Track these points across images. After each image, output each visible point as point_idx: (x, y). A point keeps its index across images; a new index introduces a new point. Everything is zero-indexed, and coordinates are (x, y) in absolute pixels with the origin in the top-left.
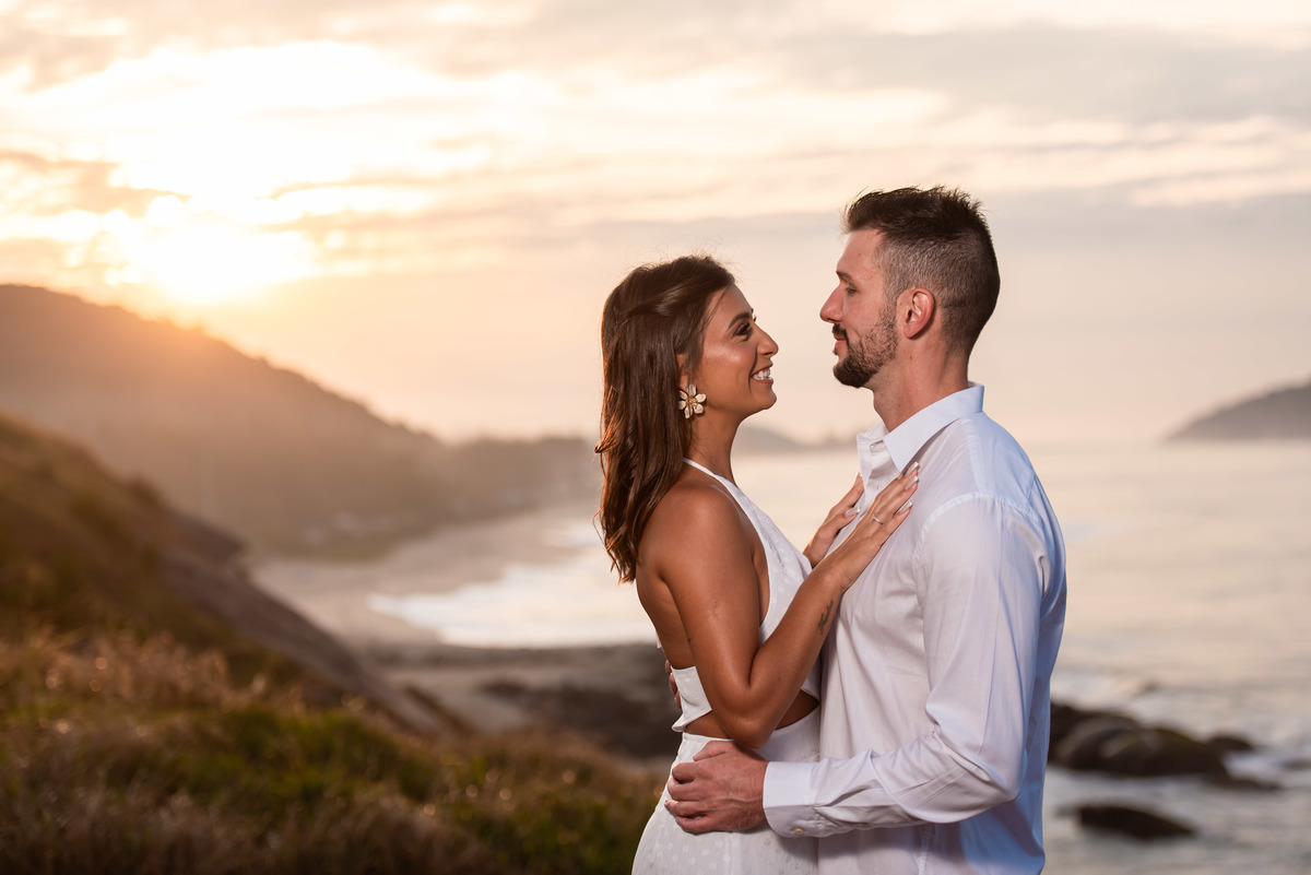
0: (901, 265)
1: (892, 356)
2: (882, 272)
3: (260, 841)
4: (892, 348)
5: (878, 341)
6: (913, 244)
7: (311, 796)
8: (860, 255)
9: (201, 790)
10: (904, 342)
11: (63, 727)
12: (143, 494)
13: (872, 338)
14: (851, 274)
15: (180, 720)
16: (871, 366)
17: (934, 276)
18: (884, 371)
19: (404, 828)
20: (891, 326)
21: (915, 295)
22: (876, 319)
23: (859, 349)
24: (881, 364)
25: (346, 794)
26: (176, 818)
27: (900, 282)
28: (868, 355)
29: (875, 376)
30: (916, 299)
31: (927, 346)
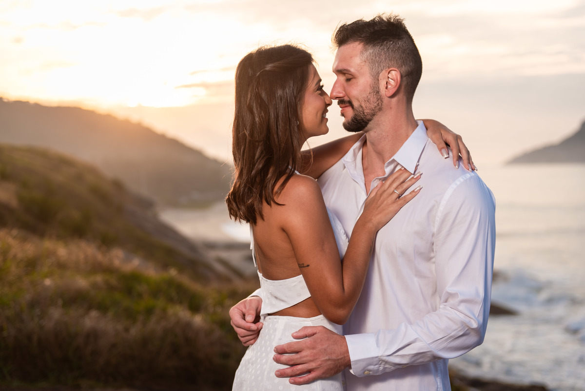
0: (377, 58)
1: (380, 109)
2: (367, 64)
3: (127, 330)
4: (380, 104)
5: (372, 102)
6: (382, 45)
7: (149, 311)
8: (351, 57)
9: (103, 308)
10: (386, 100)
11: (48, 282)
12: (118, 185)
13: (368, 101)
14: (349, 69)
15: (99, 278)
16: (369, 117)
17: (397, 60)
18: (376, 118)
19: (188, 325)
20: (378, 92)
21: (389, 73)
22: (369, 90)
23: (361, 109)
24: (374, 115)
25: (164, 310)
26: (91, 320)
27: (378, 67)
28: (366, 111)
29: (370, 122)
30: (390, 76)
31: (399, 101)
